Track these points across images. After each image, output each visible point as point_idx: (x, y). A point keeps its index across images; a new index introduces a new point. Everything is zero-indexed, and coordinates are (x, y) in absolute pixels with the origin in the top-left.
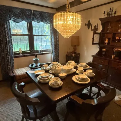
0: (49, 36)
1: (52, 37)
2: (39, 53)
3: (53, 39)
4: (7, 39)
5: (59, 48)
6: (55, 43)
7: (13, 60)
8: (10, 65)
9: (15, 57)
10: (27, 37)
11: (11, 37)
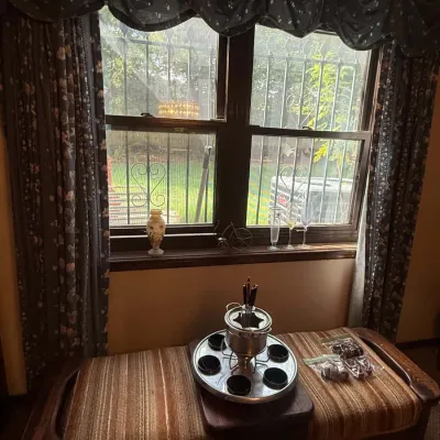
0: (349, 136)
1: (381, 145)
2: (273, 248)
3: (381, 164)
4: (70, 151)
5: (412, 226)
6: (394, 188)
7: (105, 284)
8: (73, 322)
9: (116, 267)
10: (209, 141)
11: (101, 135)
